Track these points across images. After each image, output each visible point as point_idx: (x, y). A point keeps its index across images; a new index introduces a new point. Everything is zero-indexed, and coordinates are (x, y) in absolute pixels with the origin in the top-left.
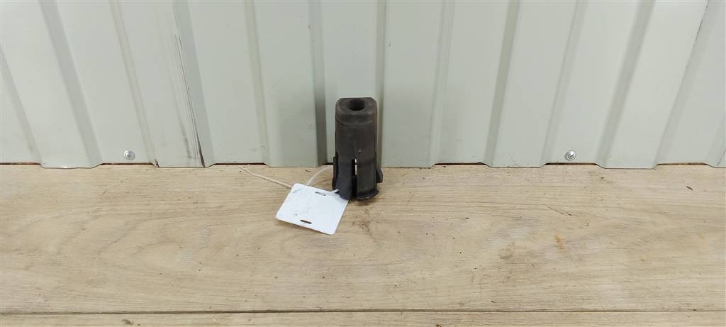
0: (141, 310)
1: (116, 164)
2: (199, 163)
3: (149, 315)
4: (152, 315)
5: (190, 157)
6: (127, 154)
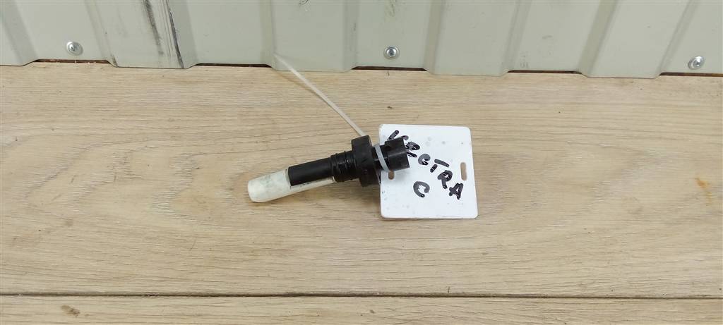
1: (56, 61)
2: (174, 62)
5: (161, 53)
6: (71, 46)
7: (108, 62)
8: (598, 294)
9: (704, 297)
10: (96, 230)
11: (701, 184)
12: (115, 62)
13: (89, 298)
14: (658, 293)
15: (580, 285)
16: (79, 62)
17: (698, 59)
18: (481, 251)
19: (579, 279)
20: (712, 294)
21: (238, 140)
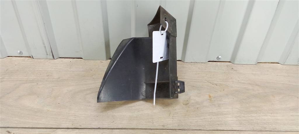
0: (15, 126)
1: (14, 57)
2: (51, 57)
3: (20, 129)
4: (21, 129)
6: (19, 52)
7: (30, 57)
8: (168, 128)
9: (200, 130)
10: (19, 109)
11: (210, 96)
12: (33, 57)
13: (15, 129)
14: (186, 128)
16: (22, 57)
17: (220, 57)
18: (136, 116)
19: (163, 124)
20: (202, 129)
21: (68, 82)
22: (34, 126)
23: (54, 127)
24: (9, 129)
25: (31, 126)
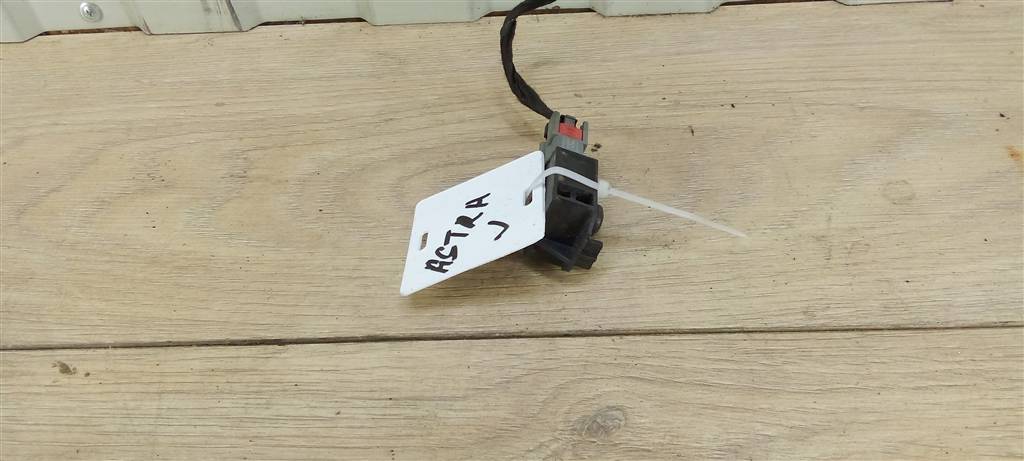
0: (92, 340)
1: (70, 32)
2: (227, 22)
3: (110, 351)
4: (118, 351)
5: (207, 10)
7: (139, 30)
8: (835, 324)
9: (1005, 325)
11: (1014, 155)
12: (147, 28)
15: (805, 313)
16: (102, 31)
19: (804, 304)
22: (175, 338)
23: (270, 335)
24: (62, 356)
25: (164, 338)
